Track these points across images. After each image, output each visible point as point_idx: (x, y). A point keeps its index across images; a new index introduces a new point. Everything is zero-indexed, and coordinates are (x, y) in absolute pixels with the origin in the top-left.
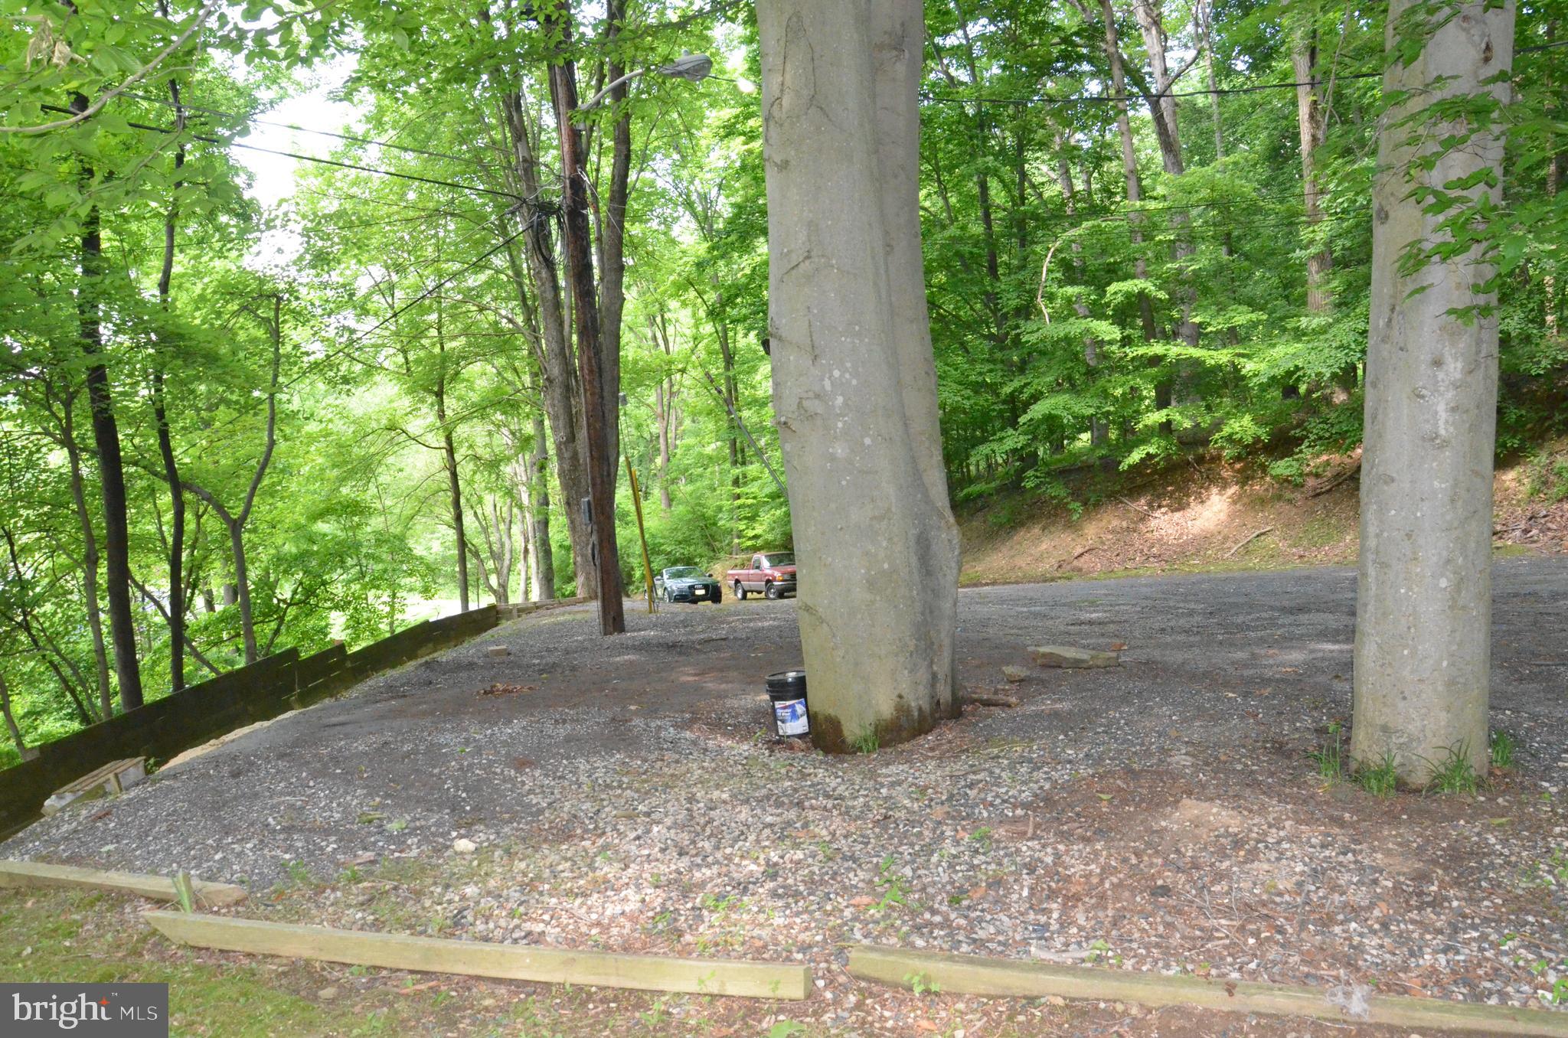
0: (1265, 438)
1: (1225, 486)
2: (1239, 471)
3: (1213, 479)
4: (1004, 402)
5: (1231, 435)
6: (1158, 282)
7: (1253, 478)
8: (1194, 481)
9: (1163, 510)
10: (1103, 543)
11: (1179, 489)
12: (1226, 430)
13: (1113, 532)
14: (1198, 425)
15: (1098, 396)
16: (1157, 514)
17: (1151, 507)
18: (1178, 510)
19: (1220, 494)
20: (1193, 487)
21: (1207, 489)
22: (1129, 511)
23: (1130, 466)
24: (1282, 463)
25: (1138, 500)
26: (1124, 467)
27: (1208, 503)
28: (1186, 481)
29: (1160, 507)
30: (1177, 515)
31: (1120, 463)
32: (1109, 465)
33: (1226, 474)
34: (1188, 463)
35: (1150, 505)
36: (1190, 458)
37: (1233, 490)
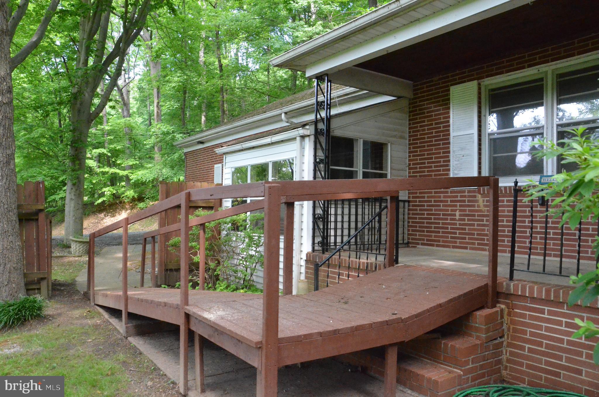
0: (136, 197)
1: (127, 210)
2: (131, 206)
3: (123, 208)
4: (60, 183)
5: (127, 195)
6: (108, 150)
7: (134, 208)
8: (118, 209)
9: (109, 217)
10: (89, 226)
11: (114, 211)
12: (126, 194)
13: (92, 223)
14: (118, 192)
15: (89, 183)
16: (107, 218)
17: (105, 216)
18: (113, 217)
19: (125, 212)
20: (118, 210)
21: (122, 211)
22: (98, 217)
23: (98, 204)
24: (142, 204)
25: (101, 214)
26: (96, 203)
27: (121, 215)
28: (116, 209)
29: (108, 216)
30: (112, 218)
31: (94, 203)
32: (92, 203)
33: (127, 207)
34: (117, 203)
35: (105, 215)
36: (118, 202)
37: (129, 211)
